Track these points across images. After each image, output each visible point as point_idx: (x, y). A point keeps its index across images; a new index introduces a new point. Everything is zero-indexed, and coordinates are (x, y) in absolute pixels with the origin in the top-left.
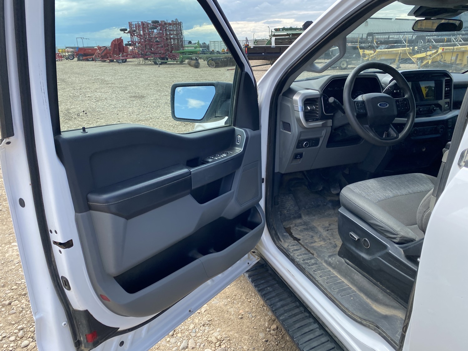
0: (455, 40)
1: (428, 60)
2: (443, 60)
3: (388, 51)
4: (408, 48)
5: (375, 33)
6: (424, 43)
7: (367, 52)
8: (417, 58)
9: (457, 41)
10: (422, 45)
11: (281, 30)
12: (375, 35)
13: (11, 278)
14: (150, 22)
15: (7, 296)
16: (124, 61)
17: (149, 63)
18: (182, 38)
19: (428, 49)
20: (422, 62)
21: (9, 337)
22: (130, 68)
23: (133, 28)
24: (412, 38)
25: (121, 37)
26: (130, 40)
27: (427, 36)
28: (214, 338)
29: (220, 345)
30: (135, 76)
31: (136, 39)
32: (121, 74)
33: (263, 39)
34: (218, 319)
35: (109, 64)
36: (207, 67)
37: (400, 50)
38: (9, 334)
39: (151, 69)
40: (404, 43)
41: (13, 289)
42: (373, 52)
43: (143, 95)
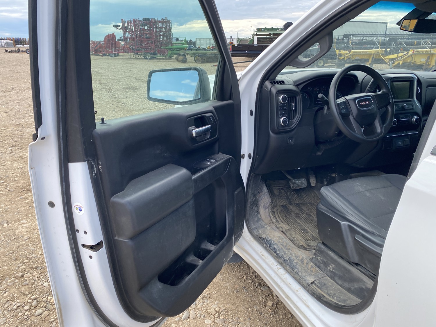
0: (424, 44)
1: (399, 61)
2: (413, 61)
3: (363, 52)
4: (381, 50)
5: (351, 35)
6: (396, 45)
7: (343, 52)
8: (390, 59)
9: (426, 45)
10: (394, 47)
11: (263, 30)
12: (351, 37)
13: (22, 253)
14: (141, 19)
15: (20, 269)
16: (116, 55)
17: (140, 57)
18: (171, 35)
19: (400, 51)
20: (393, 63)
21: (24, 306)
22: (122, 62)
23: (125, 25)
24: (384, 40)
25: (114, 33)
26: (122, 36)
27: (399, 39)
28: (213, 310)
29: (219, 317)
30: (127, 69)
31: (128, 35)
32: (113, 67)
33: (246, 38)
34: (216, 293)
35: (102, 57)
36: (194, 63)
37: (373, 51)
38: (23, 304)
39: (142, 64)
40: (377, 45)
41: (24, 263)
42: (349, 52)
43: (136, 87)
